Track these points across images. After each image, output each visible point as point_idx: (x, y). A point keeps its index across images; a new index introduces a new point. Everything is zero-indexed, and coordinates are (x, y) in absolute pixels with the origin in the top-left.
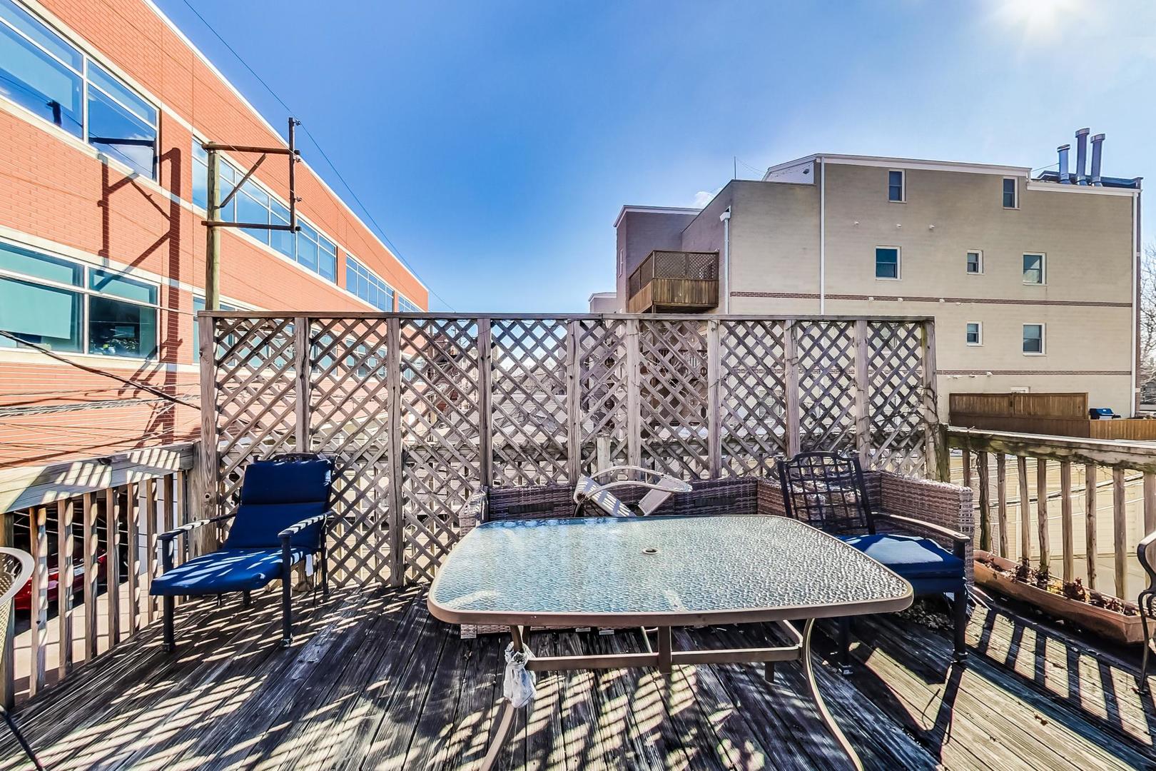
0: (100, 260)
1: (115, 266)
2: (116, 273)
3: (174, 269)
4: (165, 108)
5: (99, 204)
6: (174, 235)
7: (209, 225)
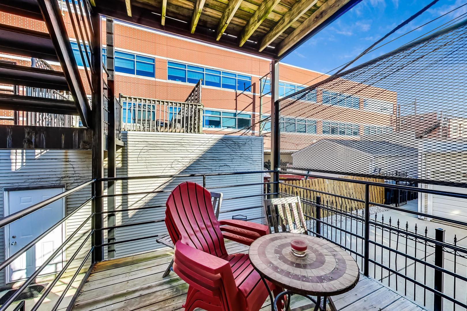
0: (235, 111)
1: (238, 112)
3: (254, 110)
4: (253, 75)
5: (235, 100)
6: (254, 103)
7: (260, 98)
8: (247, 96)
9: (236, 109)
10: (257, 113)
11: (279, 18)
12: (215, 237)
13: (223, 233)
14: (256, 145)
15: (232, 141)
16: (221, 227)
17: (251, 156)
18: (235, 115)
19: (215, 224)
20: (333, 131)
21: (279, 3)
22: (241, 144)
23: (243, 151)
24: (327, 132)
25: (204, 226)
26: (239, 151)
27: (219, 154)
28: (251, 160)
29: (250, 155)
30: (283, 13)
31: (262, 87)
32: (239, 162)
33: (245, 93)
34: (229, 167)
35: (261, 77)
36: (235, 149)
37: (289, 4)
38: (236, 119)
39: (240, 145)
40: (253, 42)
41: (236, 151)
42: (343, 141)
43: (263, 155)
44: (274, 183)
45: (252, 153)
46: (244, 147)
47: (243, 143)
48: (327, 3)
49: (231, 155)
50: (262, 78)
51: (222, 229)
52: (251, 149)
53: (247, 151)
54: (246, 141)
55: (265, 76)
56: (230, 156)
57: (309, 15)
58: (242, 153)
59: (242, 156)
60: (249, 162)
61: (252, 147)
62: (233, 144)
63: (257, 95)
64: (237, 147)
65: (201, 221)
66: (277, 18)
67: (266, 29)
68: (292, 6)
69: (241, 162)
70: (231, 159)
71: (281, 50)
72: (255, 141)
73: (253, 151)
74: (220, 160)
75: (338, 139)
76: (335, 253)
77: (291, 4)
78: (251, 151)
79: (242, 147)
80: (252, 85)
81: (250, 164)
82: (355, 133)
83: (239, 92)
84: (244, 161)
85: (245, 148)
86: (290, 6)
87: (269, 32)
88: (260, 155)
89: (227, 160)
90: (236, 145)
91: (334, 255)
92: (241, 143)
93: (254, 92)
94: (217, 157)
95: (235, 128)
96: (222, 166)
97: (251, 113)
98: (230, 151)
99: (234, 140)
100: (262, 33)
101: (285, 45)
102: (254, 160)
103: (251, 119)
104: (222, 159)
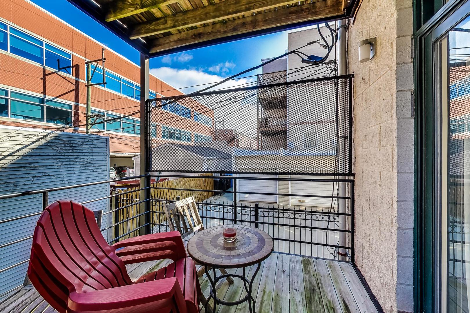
0: (42, 95)
1: (48, 97)
2: (49, 99)
3: (77, 100)
4: (74, 54)
5: (41, 79)
6: (77, 90)
7: (88, 86)
8: (64, 78)
9: (44, 93)
10: (82, 105)
11: (160, 16)
12: (114, 268)
13: (123, 258)
14: (99, 146)
15: (60, 140)
16: (117, 251)
17: (92, 160)
18: (42, 101)
19: (109, 251)
20: (171, 136)
21: (168, 5)
22: (76, 144)
23: (79, 154)
24: (167, 137)
25: (95, 259)
26: (72, 154)
27: (33, 158)
28: (91, 165)
29: (90, 159)
30: (166, 14)
31: (90, 74)
32: (72, 169)
33: (61, 73)
34: (53, 177)
35: (89, 61)
36: (65, 151)
37: (174, 9)
38: (42, 107)
39: (74, 145)
40: (122, 24)
41: (67, 154)
42: (181, 145)
43: (109, 159)
44: (145, 189)
45: (94, 157)
46: (81, 148)
47: (79, 143)
48: (204, 28)
49: (57, 159)
50: (91, 62)
51: (120, 254)
52: (92, 152)
53: (86, 154)
54: (83, 140)
55: (95, 61)
56: (55, 161)
57: (188, 29)
58: (76, 157)
59: (77, 160)
60: (88, 168)
61: (93, 149)
62: (60, 143)
63: (83, 81)
64: (68, 148)
65: (89, 255)
66: (158, 15)
67: (143, 18)
68: (177, 13)
69: (75, 169)
70: (57, 166)
71: (154, 48)
72: (98, 141)
73: (94, 154)
74: (36, 167)
75: (179, 143)
76: (248, 230)
77: (176, 10)
78: (91, 154)
79: (77, 148)
80: (73, 67)
81: (90, 171)
82: (188, 140)
83: (49, 69)
84: (80, 167)
85: (82, 150)
86: (175, 12)
87: (144, 23)
88: (104, 159)
89: (50, 167)
90: (67, 145)
91: (249, 232)
92: (76, 142)
93: (77, 75)
94: (28, 163)
95: (42, 119)
96: (38, 177)
97: (72, 103)
98: (55, 154)
99: (63, 139)
100: (136, 19)
101: (160, 45)
102: (95, 165)
103: (73, 111)
104: (40, 166)
